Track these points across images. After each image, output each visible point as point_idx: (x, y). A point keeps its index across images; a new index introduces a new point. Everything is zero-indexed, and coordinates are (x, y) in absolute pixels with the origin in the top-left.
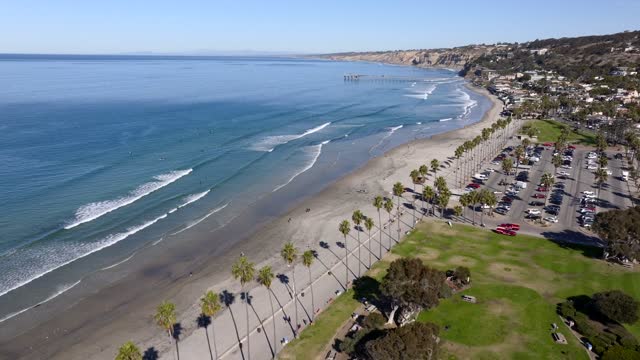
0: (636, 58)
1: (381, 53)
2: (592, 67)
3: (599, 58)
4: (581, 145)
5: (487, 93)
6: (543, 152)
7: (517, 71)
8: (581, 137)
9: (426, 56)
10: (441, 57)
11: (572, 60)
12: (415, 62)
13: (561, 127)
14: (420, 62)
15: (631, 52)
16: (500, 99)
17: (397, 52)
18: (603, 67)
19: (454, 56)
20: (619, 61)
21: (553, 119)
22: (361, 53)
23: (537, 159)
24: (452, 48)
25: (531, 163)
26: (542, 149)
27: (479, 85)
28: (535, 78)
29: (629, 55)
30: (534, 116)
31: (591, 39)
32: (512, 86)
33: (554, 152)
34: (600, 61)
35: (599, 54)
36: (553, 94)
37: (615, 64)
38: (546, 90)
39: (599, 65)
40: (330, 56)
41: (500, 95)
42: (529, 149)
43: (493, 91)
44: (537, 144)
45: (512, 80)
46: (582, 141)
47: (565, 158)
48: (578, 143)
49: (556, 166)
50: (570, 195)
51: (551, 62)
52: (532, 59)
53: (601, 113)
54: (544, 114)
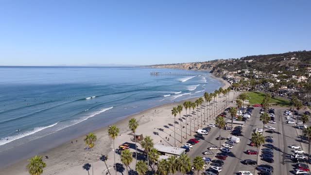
0: (297, 63)
1: (174, 64)
2: (276, 67)
3: (279, 63)
4: (278, 106)
5: (222, 79)
6: (253, 111)
7: (238, 70)
8: (278, 101)
9: (195, 65)
10: (202, 65)
11: (265, 64)
12: (190, 68)
13: (263, 95)
14: (192, 68)
15: (294, 60)
16: (228, 82)
17: (182, 64)
18: (281, 67)
19: (208, 65)
20: (289, 64)
21: (258, 91)
22: (166, 65)
23: (249, 116)
24: (207, 61)
25: (244, 119)
26: (253, 108)
27: (219, 76)
28: (247, 72)
29: (294, 61)
30: (247, 89)
31: (273, 55)
32: (235, 76)
33: (261, 110)
34: (279, 64)
35: (278, 61)
36: (257, 79)
37: (287, 65)
38: (253, 77)
39: (280, 66)
40: (151, 66)
41: (229, 80)
42: (243, 109)
43: (225, 78)
44: (249, 106)
45: (235, 74)
46: (278, 103)
47: (270, 115)
48: (276, 105)
49: (264, 123)
50: (279, 150)
51: (255, 65)
52: (245, 65)
53: (286, 87)
54: (253, 88)
